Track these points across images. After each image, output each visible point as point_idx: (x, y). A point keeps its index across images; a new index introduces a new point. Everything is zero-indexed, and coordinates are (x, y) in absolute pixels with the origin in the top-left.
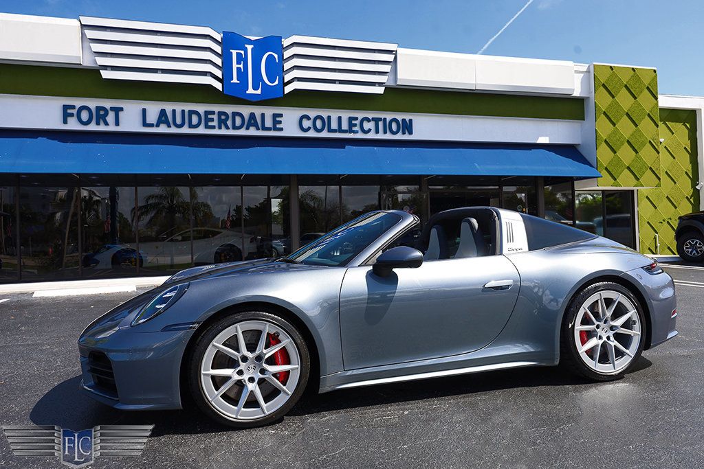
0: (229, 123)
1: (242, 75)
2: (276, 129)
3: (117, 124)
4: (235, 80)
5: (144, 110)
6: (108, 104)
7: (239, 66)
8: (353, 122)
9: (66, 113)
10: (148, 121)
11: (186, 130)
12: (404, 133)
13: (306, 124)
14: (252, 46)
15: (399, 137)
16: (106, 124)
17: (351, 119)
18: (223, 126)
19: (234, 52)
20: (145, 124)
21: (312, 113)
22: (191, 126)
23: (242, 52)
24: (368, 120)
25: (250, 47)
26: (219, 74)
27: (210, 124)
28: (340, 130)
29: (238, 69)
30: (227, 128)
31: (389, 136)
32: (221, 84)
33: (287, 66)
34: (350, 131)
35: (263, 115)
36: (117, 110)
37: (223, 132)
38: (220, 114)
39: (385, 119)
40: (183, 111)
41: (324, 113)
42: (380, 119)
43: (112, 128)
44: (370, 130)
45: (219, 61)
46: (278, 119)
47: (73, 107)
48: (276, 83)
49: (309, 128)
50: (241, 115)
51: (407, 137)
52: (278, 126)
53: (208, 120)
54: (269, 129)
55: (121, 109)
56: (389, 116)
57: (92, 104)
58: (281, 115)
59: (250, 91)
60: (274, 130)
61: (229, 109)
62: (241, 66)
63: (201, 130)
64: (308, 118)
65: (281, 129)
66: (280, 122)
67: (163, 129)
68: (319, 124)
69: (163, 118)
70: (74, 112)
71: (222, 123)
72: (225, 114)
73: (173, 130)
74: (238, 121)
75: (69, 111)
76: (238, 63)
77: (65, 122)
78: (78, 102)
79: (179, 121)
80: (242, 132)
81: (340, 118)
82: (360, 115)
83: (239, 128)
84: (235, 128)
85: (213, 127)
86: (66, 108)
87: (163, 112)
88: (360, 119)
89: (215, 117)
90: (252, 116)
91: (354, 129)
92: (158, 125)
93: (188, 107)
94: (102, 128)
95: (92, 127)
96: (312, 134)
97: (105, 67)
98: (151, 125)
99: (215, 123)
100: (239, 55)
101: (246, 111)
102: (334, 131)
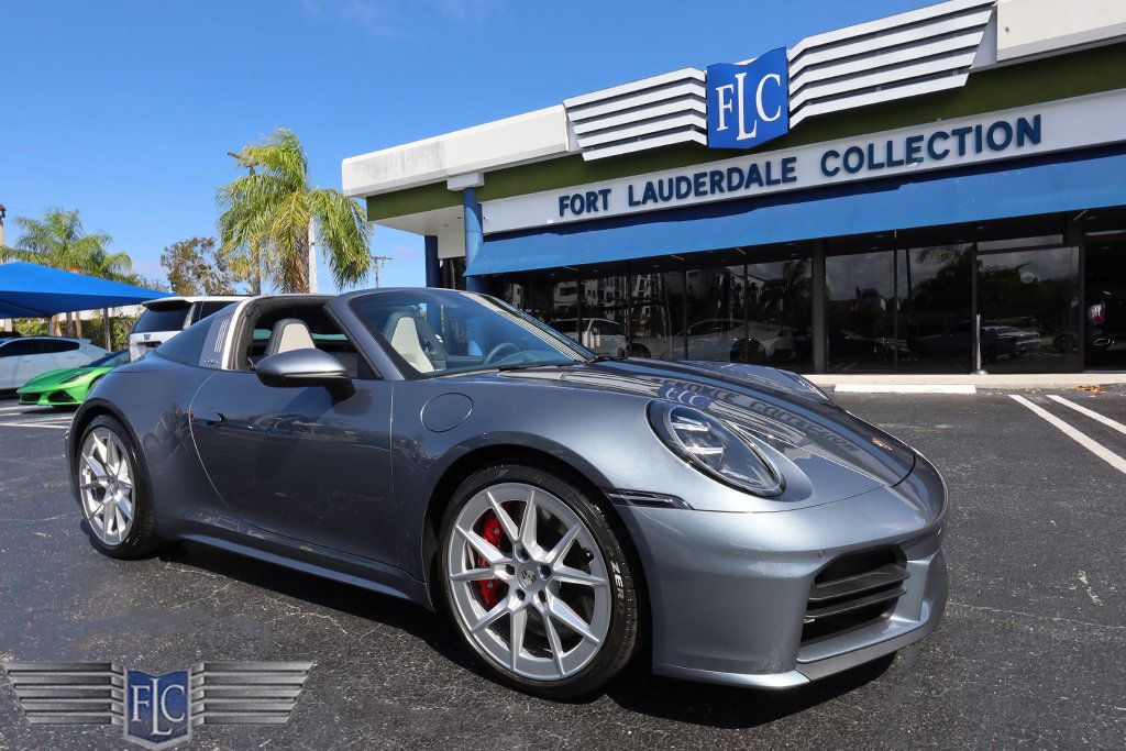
0: (724, 184)
1: (731, 117)
2: (785, 180)
3: (605, 207)
4: (722, 127)
5: (631, 188)
6: (596, 187)
7: (726, 107)
8: (915, 145)
9: (562, 206)
10: (636, 199)
11: (674, 203)
12: (1020, 143)
13: (832, 164)
14: (744, 74)
15: (1011, 151)
16: (596, 210)
17: (910, 141)
18: (716, 189)
19: (720, 90)
20: (632, 203)
21: (841, 146)
22: (680, 196)
23: (731, 86)
24: (944, 136)
25: (740, 77)
26: (702, 123)
27: (701, 189)
28: (891, 163)
29: (727, 111)
30: (722, 190)
31: (987, 155)
32: (705, 137)
33: (793, 87)
34: (910, 160)
35: (768, 165)
36: (605, 193)
37: (718, 196)
38: (713, 174)
39: (979, 128)
40: (670, 180)
41: (862, 142)
42: (969, 130)
43: (601, 214)
44: (946, 152)
45: (702, 107)
46: (789, 166)
47: (567, 198)
48: (778, 115)
49: (837, 170)
50: (739, 171)
51: (1029, 149)
52: (790, 175)
53: (699, 185)
54: (777, 182)
55: (609, 191)
56: (986, 121)
57: (583, 190)
58: (794, 160)
59: (742, 136)
60: (784, 181)
61: (723, 166)
62: (730, 106)
63: (692, 200)
64: (835, 154)
65: (794, 179)
66: (792, 169)
67: (650, 206)
68: (853, 160)
69: (650, 193)
70: (568, 202)
71: (716, 185)
72: (719, 173)
73: (661, 205)
74: (736, 179)
75: (566, 202)
76: (726, 102)
77: (562, 214)
78: (571, 192)
79: (666, 193)
80: (742, 193)
81: (890, 144)
82: (927, 131)
83: (738, 187)
84: (731, 188)
85: (705, 193)
86: (562, 200)
87: (649, 186)
88: (927, 137)
89: (707, 180)
90: (754, 168)
91: (915, 156)
92: (644, 202)
93: (674, 173)
94: (593, 215)
95: (585, 216)
96: (843, 177)
97: (588, 148)
98: (638, 203)
99: (707, 188)
100: (727, 92)
101: (744, 163)
102: (881, 166)
